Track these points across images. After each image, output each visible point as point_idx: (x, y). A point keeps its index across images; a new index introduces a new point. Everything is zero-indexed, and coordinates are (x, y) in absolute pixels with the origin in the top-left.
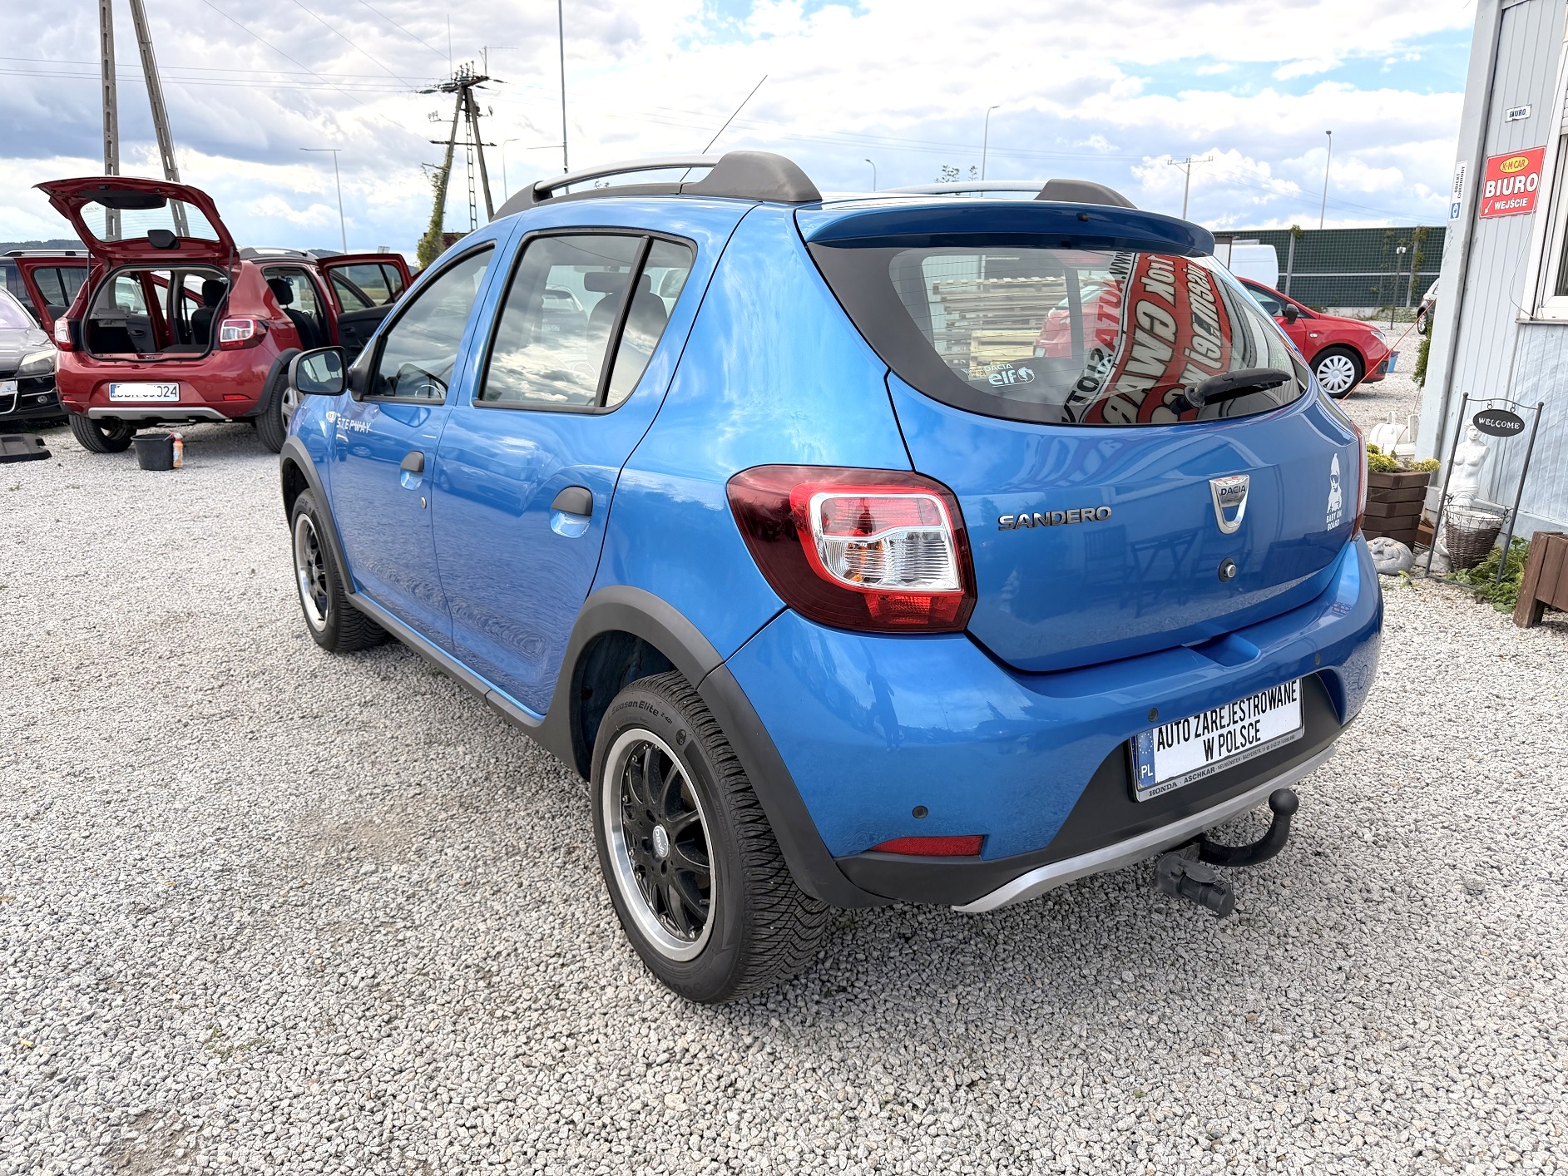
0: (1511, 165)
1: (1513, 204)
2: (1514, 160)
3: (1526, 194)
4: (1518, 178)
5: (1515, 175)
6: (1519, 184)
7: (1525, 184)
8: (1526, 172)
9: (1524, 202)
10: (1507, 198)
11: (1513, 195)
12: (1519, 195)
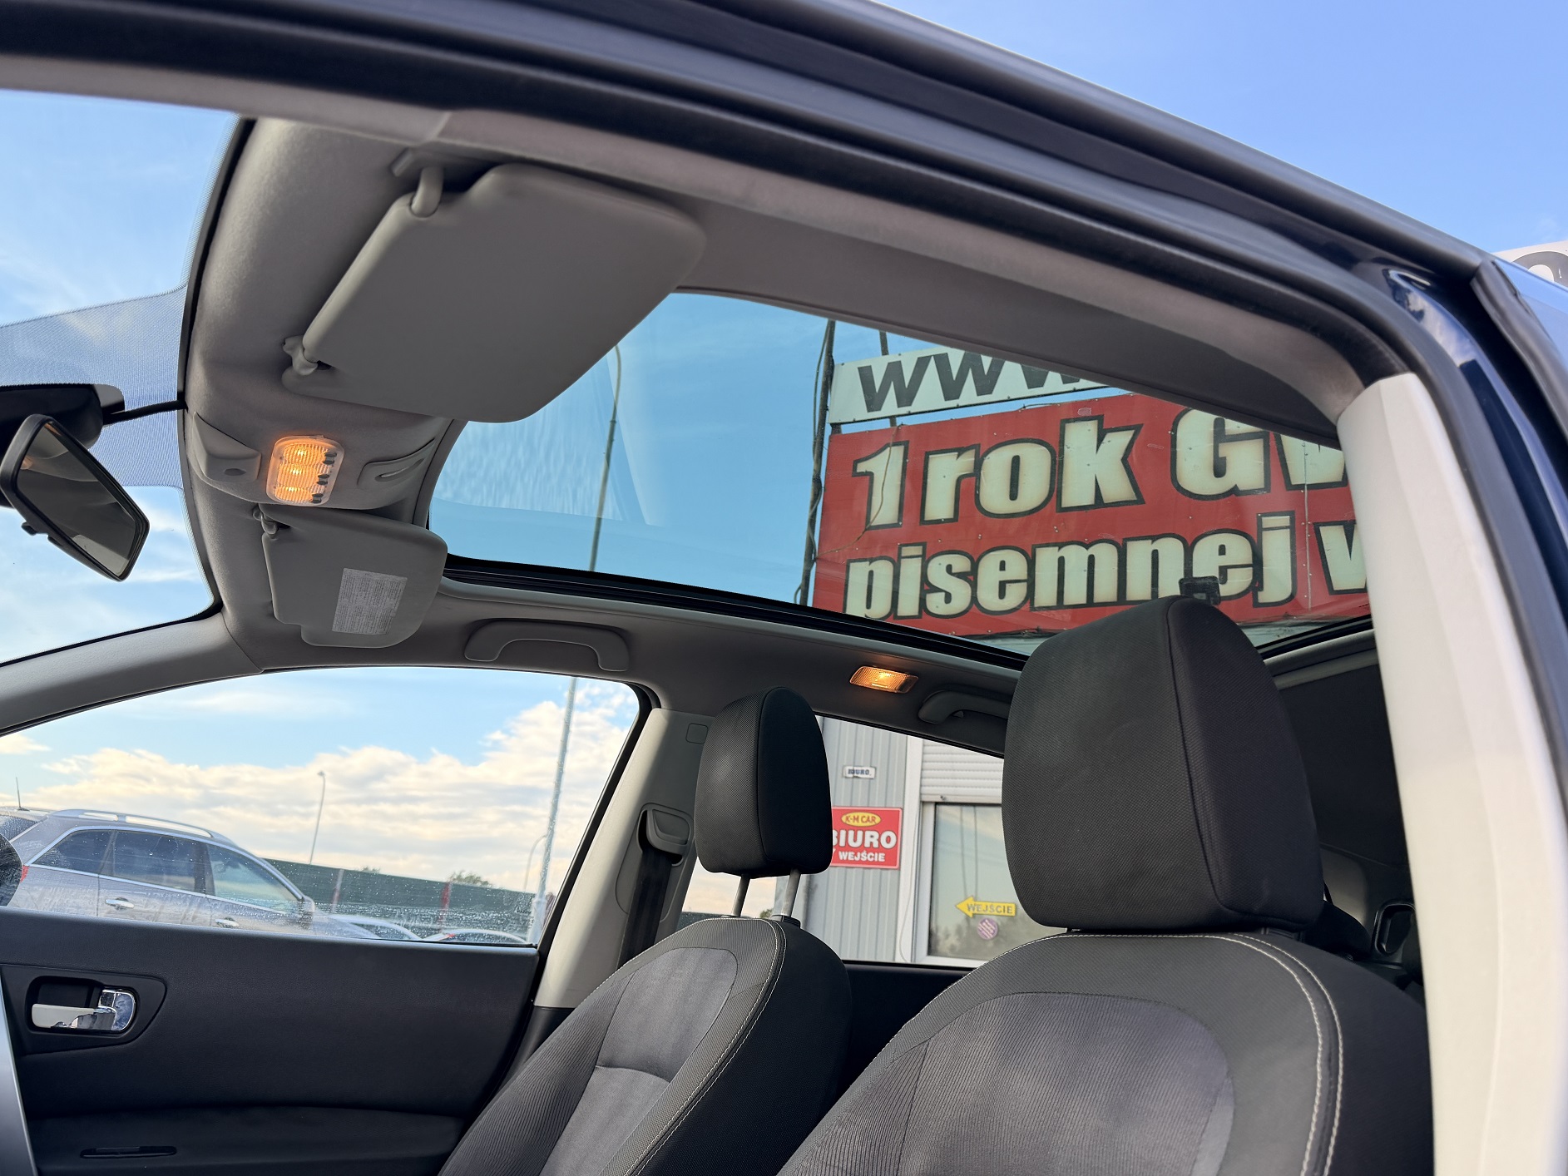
0: (856, 819)
1: (864, 856)
2: (860, 815)
3: (880, 849)
4: (868, 833)
5: (864, 829)
6: (871, 838)
7: (879, 840)
8: (880, 829)
9: (881, 857)
10: (856, 850)
11: (862, 848)
12: (871, 849)
